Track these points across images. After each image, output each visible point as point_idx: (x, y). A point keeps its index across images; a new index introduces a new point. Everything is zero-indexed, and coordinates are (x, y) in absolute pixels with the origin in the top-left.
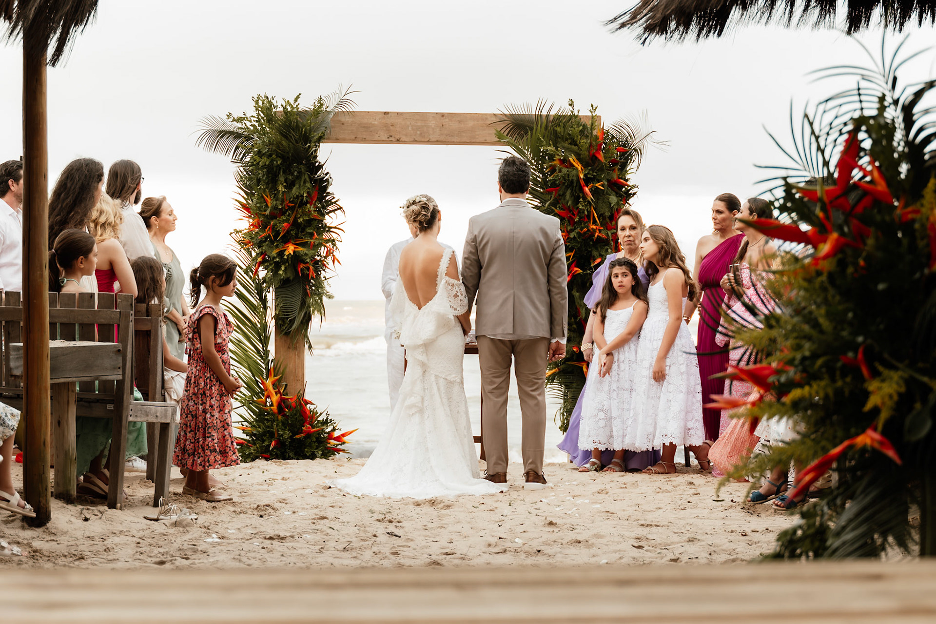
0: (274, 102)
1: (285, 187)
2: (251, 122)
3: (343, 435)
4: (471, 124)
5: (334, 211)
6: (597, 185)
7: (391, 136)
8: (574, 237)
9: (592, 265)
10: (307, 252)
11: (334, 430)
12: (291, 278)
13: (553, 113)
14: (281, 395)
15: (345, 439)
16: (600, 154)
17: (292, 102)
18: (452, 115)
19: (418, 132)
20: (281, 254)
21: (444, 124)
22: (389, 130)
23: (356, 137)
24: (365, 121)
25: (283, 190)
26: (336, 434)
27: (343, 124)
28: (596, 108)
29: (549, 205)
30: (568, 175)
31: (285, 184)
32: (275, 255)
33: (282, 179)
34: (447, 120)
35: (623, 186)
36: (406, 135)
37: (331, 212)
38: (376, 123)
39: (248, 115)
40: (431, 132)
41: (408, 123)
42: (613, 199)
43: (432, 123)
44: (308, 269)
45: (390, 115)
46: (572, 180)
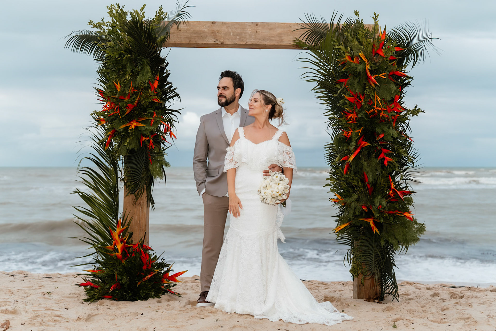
0: (124, 10)
1: (131, 76)
2: (107, 26)
3: (177, 275)
4: (278, 31)
5: (172, 97)
6: (380, 75)
7: (217, 40)
8: (362, 117)
9: (377, 139)
10: (147, 128)
11: (168, 271)
12: (136, 149)
13: (342, 22)
14: (124, 244)
15: (177, 278)
16: (382, 51)
17: (139, 11)
18: (264, 25)
19: (238, 37)
20: (126, 129)
21: (258, 31)
22: (215, 36)
23: (190, 41)
24: (197, 29)
25: (129, 78)
26: (171, 274)
27: (180, 31)
28: (378, 15)
29: (340, 93)
30: (356, 68)
31: (131, 74)
32: (122, 130)
33: (129, 70)
34: (260, 28)
35: (400, 77)
36: (228, 39)
37: (170, 98)
38: (206, 30)
39: (105, 21)
40: (248, 37)
41: (230, 30)
42: (393, 87)
43: (249, 31)
44: (149, 141)
45: (216, 24)
46: (360, 72)
